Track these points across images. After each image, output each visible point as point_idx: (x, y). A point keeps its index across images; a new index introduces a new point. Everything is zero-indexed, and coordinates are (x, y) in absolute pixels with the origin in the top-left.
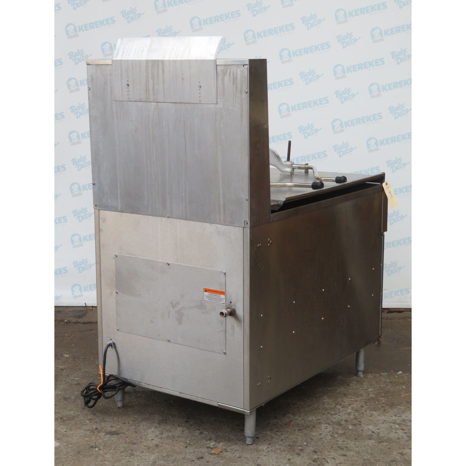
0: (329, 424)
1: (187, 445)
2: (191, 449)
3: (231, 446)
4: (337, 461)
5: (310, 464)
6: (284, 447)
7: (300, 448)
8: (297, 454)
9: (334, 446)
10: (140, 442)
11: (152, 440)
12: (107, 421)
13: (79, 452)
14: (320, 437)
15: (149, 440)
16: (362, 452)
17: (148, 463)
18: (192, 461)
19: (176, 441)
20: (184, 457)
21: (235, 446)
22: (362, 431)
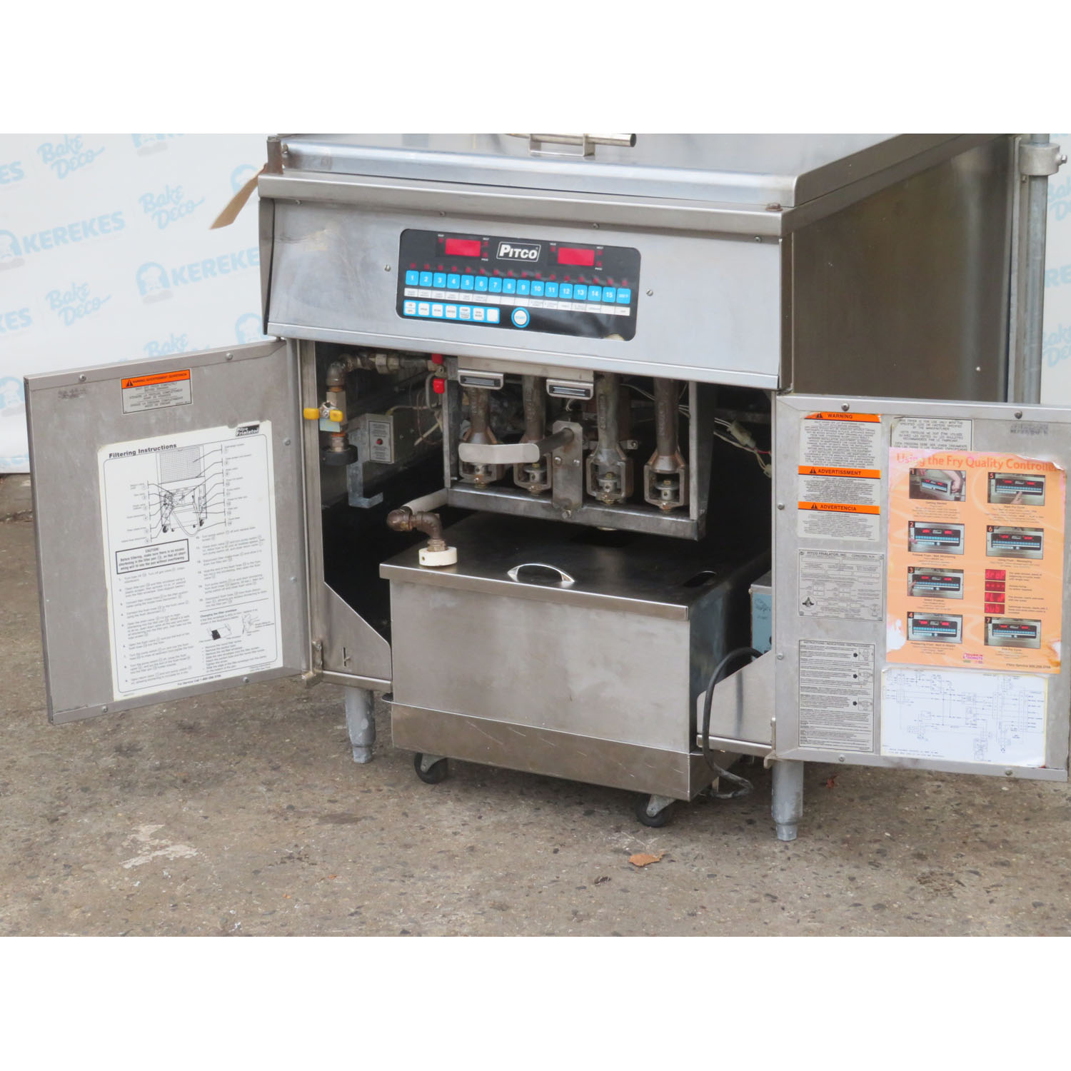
0: (942, 781)
1: (556, 847)
2: (569, 856)
3: (681, 845)
4: (988, 881)
5: (912, 888)
6: (832, 845)
7: (876, 846)
8: (870, 863)
9: (969, 840)
10: (422, 841)
11: (455, 834)
12: (316, 786)
13: (256, 872)
14: (925, 817)
15: (446, 835)
16: (1051, 855)
17: (458, 897)
18: (579, 888)
19: (524, 835)
20: (555, 878)
21: (693, 846)
22: (1040, 796)
